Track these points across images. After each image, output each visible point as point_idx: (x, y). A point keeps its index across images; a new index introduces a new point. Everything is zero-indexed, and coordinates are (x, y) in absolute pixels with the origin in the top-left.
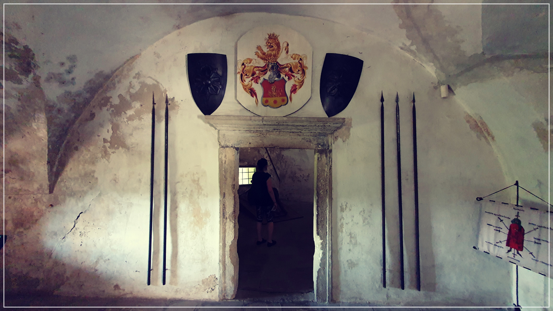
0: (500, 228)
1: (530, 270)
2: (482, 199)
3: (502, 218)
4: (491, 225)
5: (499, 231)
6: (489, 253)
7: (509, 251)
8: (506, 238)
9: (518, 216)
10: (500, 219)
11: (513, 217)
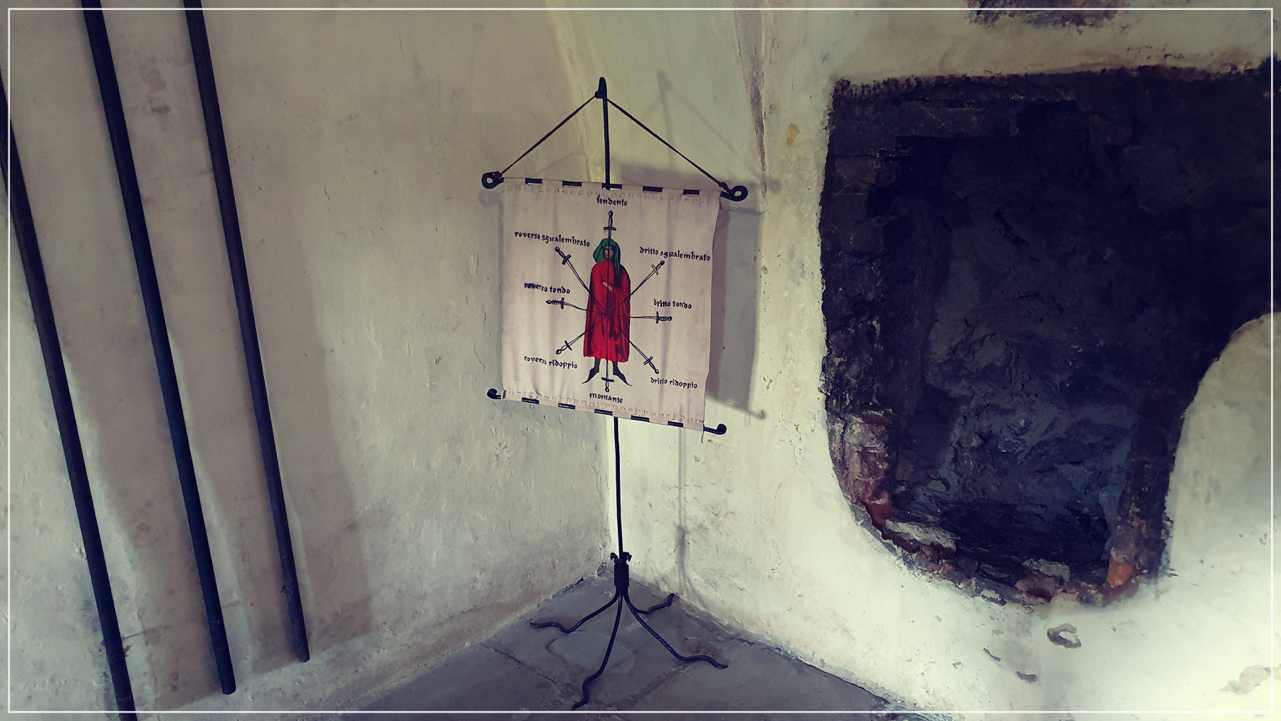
0: (564, 291)
1: (647, 420)
2: (502, 180)
3: (567, 248)
4: (537, 286)
5: (562, 303)
6: (537, 402)
7: (593, 373)
8: (581, 327)
9: (610, 228)
10: (561, 254)
11: (599, 236)
